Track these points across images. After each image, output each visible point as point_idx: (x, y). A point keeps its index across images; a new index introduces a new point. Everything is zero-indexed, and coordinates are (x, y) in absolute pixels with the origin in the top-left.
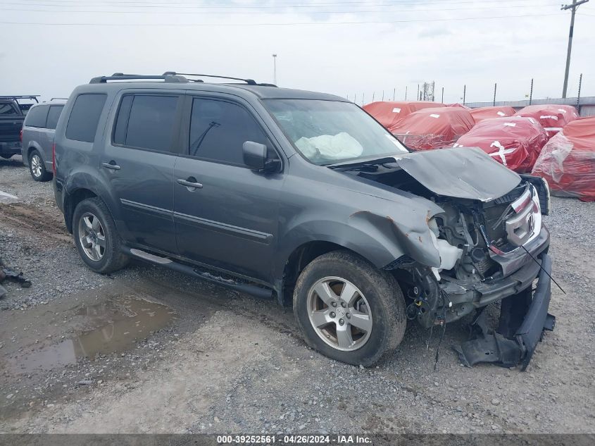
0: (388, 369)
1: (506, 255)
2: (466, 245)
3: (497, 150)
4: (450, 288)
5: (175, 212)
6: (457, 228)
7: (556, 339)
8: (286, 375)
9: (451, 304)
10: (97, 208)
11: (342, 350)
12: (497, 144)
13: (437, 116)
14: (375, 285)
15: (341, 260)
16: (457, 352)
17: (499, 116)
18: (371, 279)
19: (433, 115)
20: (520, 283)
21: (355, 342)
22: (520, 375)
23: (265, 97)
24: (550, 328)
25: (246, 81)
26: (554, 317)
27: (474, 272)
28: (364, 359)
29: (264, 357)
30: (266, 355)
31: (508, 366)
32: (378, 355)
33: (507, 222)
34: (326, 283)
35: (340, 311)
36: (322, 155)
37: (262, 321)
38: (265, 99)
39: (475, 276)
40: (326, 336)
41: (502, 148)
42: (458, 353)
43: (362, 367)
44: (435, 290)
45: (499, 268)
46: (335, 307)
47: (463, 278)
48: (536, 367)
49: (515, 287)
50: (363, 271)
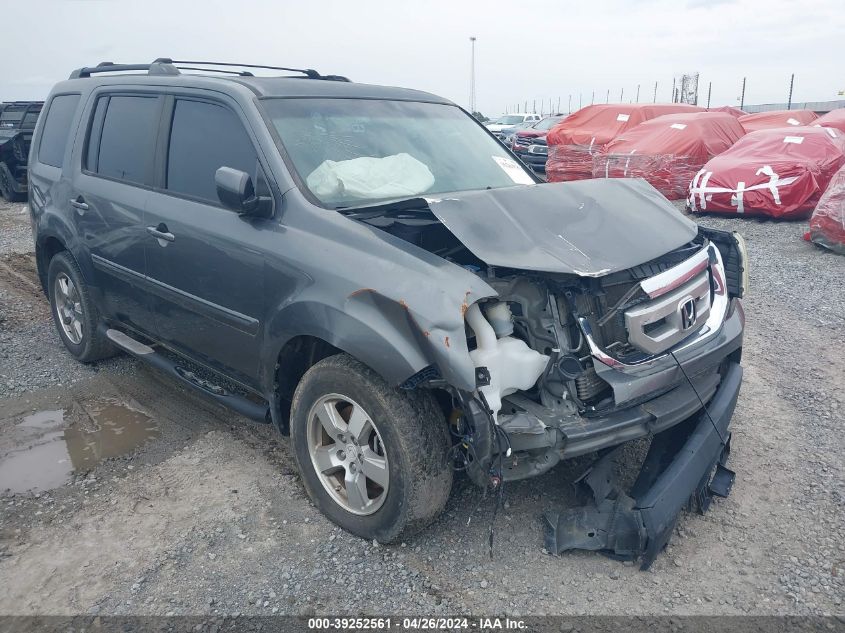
0: (419, 549)
1: (629, 369)
2: (555, 350)
3: (766, 179)
4: (518, 423)
5: (149, 278)
6: (542, 320)
7: (731, 511)
8: (250, 549)
9: (509, 452)
10: (70, 267)
11: (355, 512)
12: (767, 170)
13: (681, 127)
14: (390, 412)
15: (346, 368)
16: (549, 526)
17: (790, 125)
18: (385, 403)
19: (675, 126)
20: (653, 419)
21: (371, 502)
22: (638, 576)
23: (269, 95)
24: (724, 494)
25: (304, 72)
26: (733, 474)
27: (564, 397)
28: (382, 531)
29: (234, 515)
30: (240, 512)
31: (622, 558)
32: (397, 529)
33: (627, 314)
34: (330, 404)
35: (351, 450)
36: (349, 191)
37: (265, 453)
38: (267, 98)
39: (569, 403)
40: (334, 487)
41: (775, 177)
42: (549, 529)
43: (375, 544)
44: (485, 425)
45: (608, 392)
46: (345, 442)
47: (551, 406)
48: (672, 563)
49: (645, 424)
50: (374, 389)
